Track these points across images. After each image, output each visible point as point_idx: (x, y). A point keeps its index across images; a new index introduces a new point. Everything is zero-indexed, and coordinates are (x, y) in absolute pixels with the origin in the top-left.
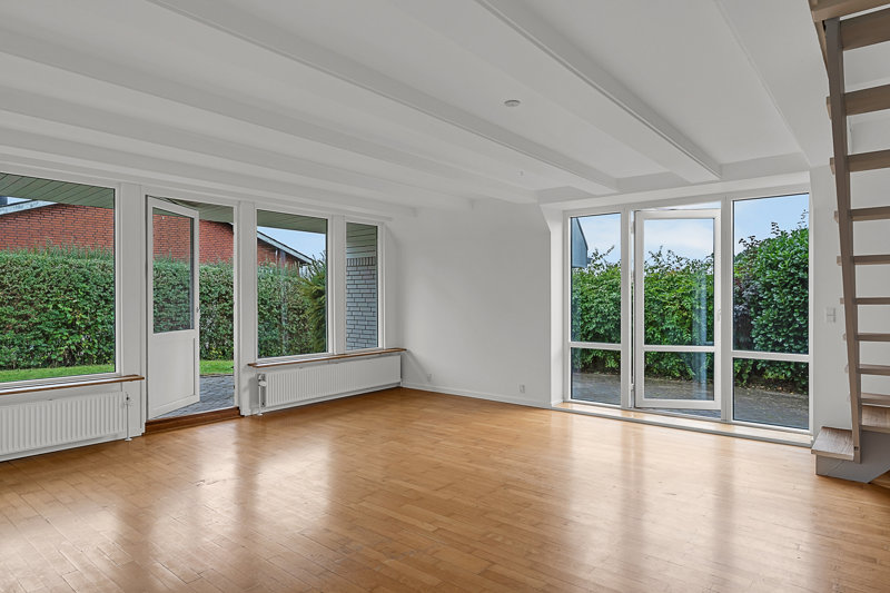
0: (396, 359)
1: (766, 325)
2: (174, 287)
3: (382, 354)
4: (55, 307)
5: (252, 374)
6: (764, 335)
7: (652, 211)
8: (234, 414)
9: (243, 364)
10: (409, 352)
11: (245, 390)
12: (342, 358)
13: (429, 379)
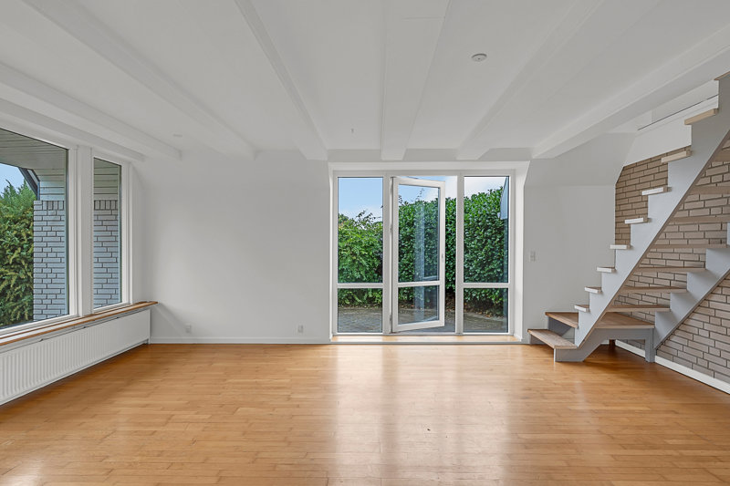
0: (146, 314)
1: (408, 264)
6: (407, 271)
7: (405, 179)
10: (162, 305)
13: (188, 330)
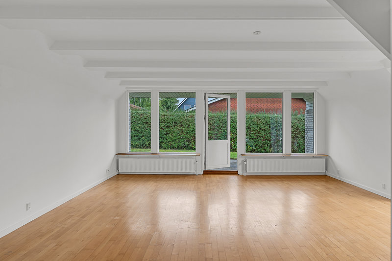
0: (323, 160)
2: (264, 124)
3: (313, 157)
4: (224, 131)
5: (243, 158)
8: (236, 173)
9: (239, 154)
10: (330, 157)
11: (240, 164)
12: (288, 156)
